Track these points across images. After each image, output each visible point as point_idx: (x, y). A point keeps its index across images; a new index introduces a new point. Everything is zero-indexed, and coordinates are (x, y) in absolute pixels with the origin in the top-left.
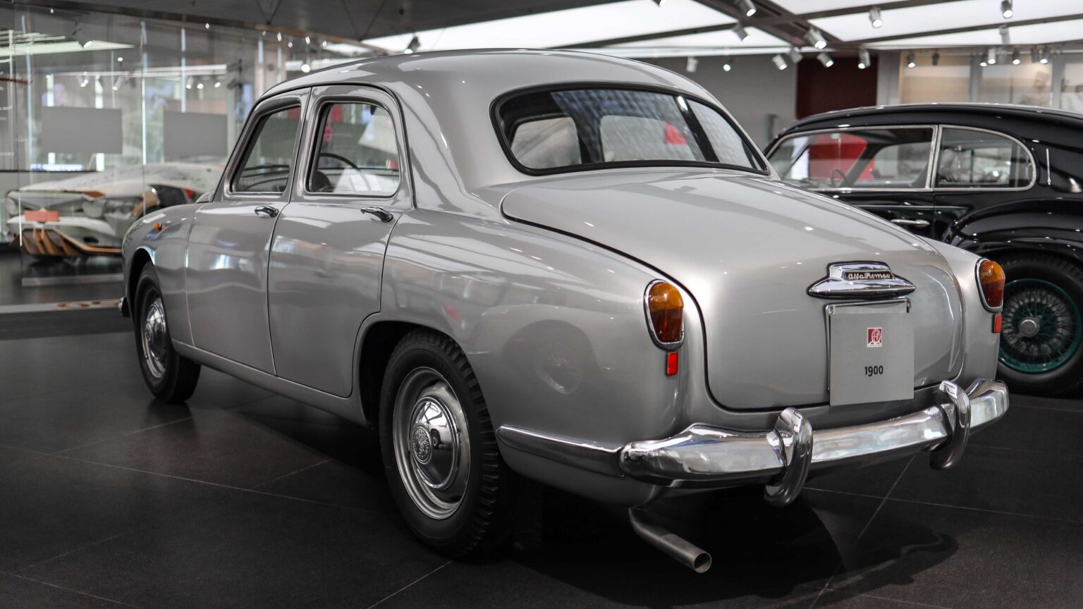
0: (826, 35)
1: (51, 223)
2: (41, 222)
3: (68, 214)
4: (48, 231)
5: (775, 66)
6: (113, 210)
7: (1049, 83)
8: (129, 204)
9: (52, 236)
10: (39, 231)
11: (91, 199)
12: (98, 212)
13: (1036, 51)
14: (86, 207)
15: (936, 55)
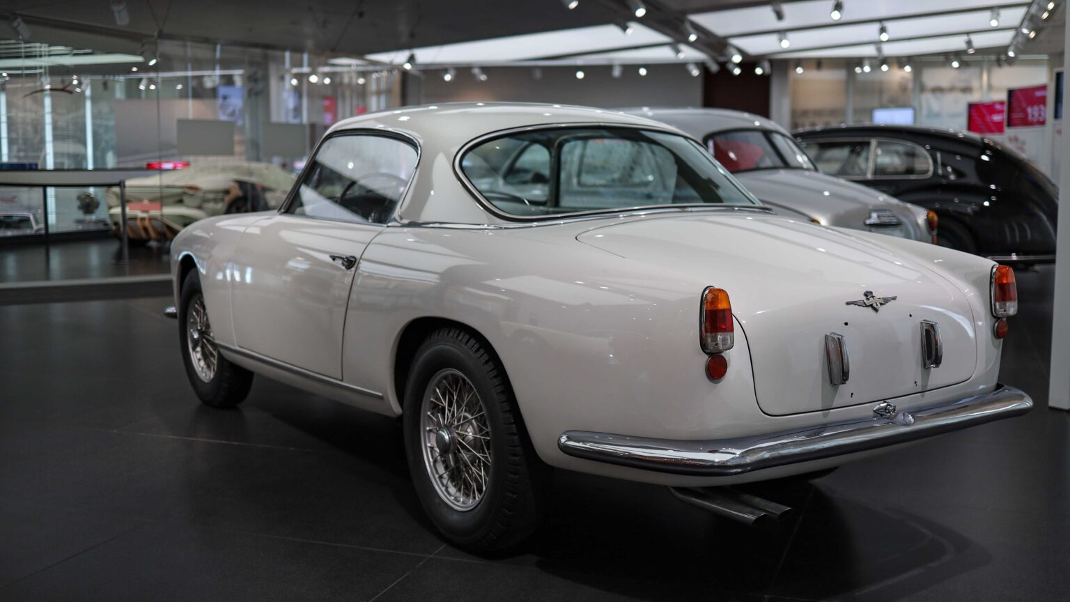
0: (741, 52)
1: (155, 213)
2: (144, 211)
3: (169, 205)
4: (151, 219)
5: (688, 73)
6: (208, 201)
7: (910, 85)
8: (220, 196)
9: (154, 223)
10: (143, 219)
11: (191, 192)
12: (196, 202)
13: (901, 61)
14: (186, 199)
15: (819, 63)
